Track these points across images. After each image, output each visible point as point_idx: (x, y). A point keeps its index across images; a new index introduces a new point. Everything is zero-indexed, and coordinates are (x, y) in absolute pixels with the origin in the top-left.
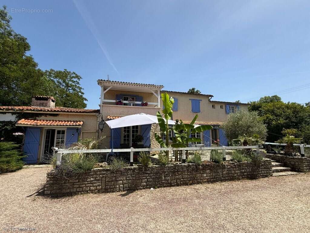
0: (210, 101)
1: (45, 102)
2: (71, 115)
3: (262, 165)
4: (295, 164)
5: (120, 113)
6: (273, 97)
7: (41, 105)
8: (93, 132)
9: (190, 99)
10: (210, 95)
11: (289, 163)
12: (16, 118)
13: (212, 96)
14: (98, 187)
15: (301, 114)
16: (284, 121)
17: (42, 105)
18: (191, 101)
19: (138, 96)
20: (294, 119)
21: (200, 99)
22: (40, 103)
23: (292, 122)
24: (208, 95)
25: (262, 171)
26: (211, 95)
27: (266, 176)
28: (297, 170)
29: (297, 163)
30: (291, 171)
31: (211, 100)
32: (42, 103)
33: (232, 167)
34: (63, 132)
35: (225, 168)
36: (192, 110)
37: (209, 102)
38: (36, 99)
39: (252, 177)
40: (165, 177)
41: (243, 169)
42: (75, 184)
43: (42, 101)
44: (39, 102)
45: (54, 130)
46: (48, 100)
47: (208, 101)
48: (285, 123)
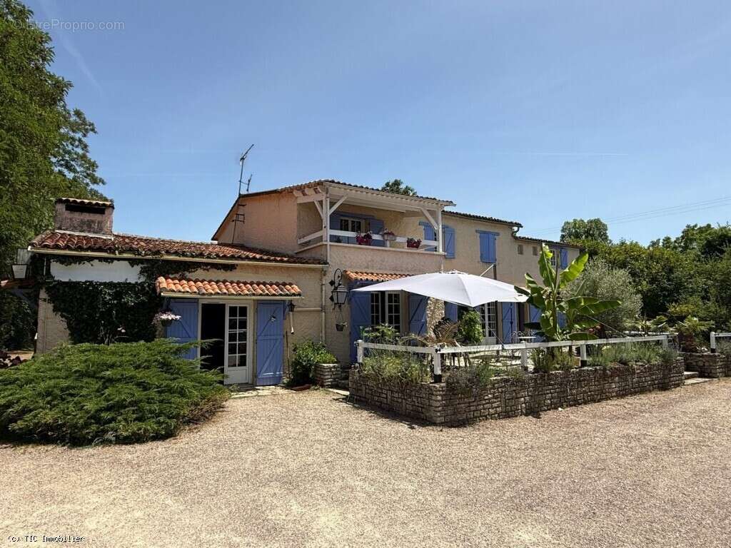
0: (516, 238)
1: (97, 217)
2: (263, 267)
3: (674, 367)
4: (704, 365)
5: (366, 265)
6: (591, 222)
7: (85, 228)
8: (314, 311)
9: (476, 231)
10: (516, 223)
11: (694, 364)
12: (141, 273)
13: (519, 226)
14: (498, 409)
15: (677, 274)
16: (649, 287)
17: (89, 226)
18: (479, 235)
19: (373, 218)
20: (666, 284)
21: (496, 231)
22: (82, 222)
23: (664, 289)
24: (511, 223)
25: (673, 377)
26: (519, 224)
27: (678, 385)
28: (706, 374)
29: (707, 364)
30: (700, 376)
31: (518, 235)
32: (88, 221)
33: (642, 371)
34: (243, 311)
35: (634, 373)
36: (481, 257)
37: (513, 239)
38: (67, 209)
39: (664, 387)
40: (570, 390)
41: (653, 374)
42: (471, 404)
43: (87, 217)
44: (78, 217)
45: (224, 305)
46: (107, 212)
47: (510, 237)
48: (649, 290)
